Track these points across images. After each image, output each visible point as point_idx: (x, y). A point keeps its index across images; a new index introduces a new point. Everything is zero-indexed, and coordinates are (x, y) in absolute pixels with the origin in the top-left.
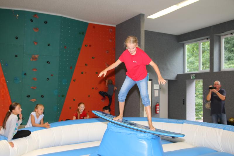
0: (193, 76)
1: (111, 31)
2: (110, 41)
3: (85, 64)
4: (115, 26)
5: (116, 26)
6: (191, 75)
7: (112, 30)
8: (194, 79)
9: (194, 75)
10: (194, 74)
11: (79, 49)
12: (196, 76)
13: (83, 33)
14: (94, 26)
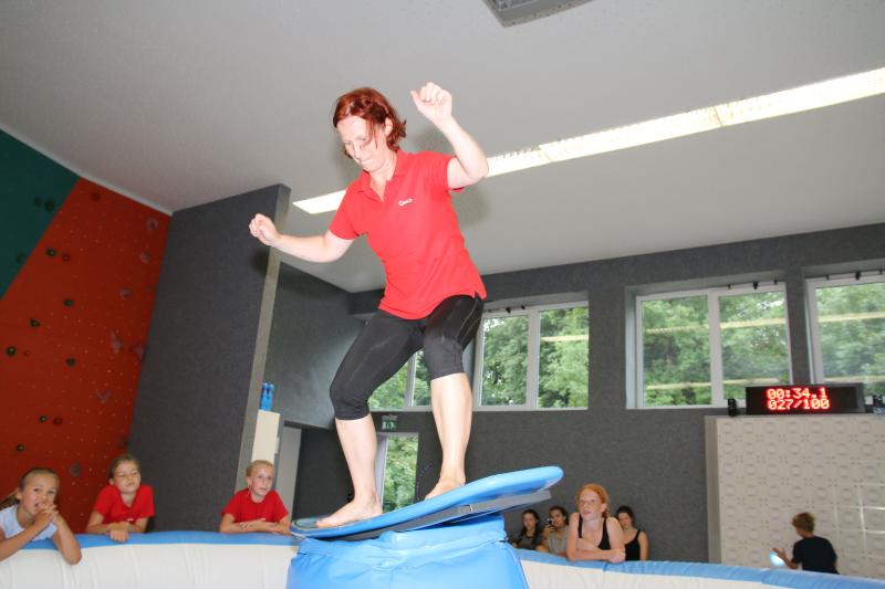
0: (388, 421)
1: (153, 225)
2: (143, 258)
3: (32, 321)
4: (169, 213)
5: (175, 213)
6: (384, 417)
7: (156, 225)
8: (392, 431)
9: (395, 418)
10: (394, 413)
11: (20, 258)
12: (397, 423)
13: (50, 206)
14: (97, 193)
